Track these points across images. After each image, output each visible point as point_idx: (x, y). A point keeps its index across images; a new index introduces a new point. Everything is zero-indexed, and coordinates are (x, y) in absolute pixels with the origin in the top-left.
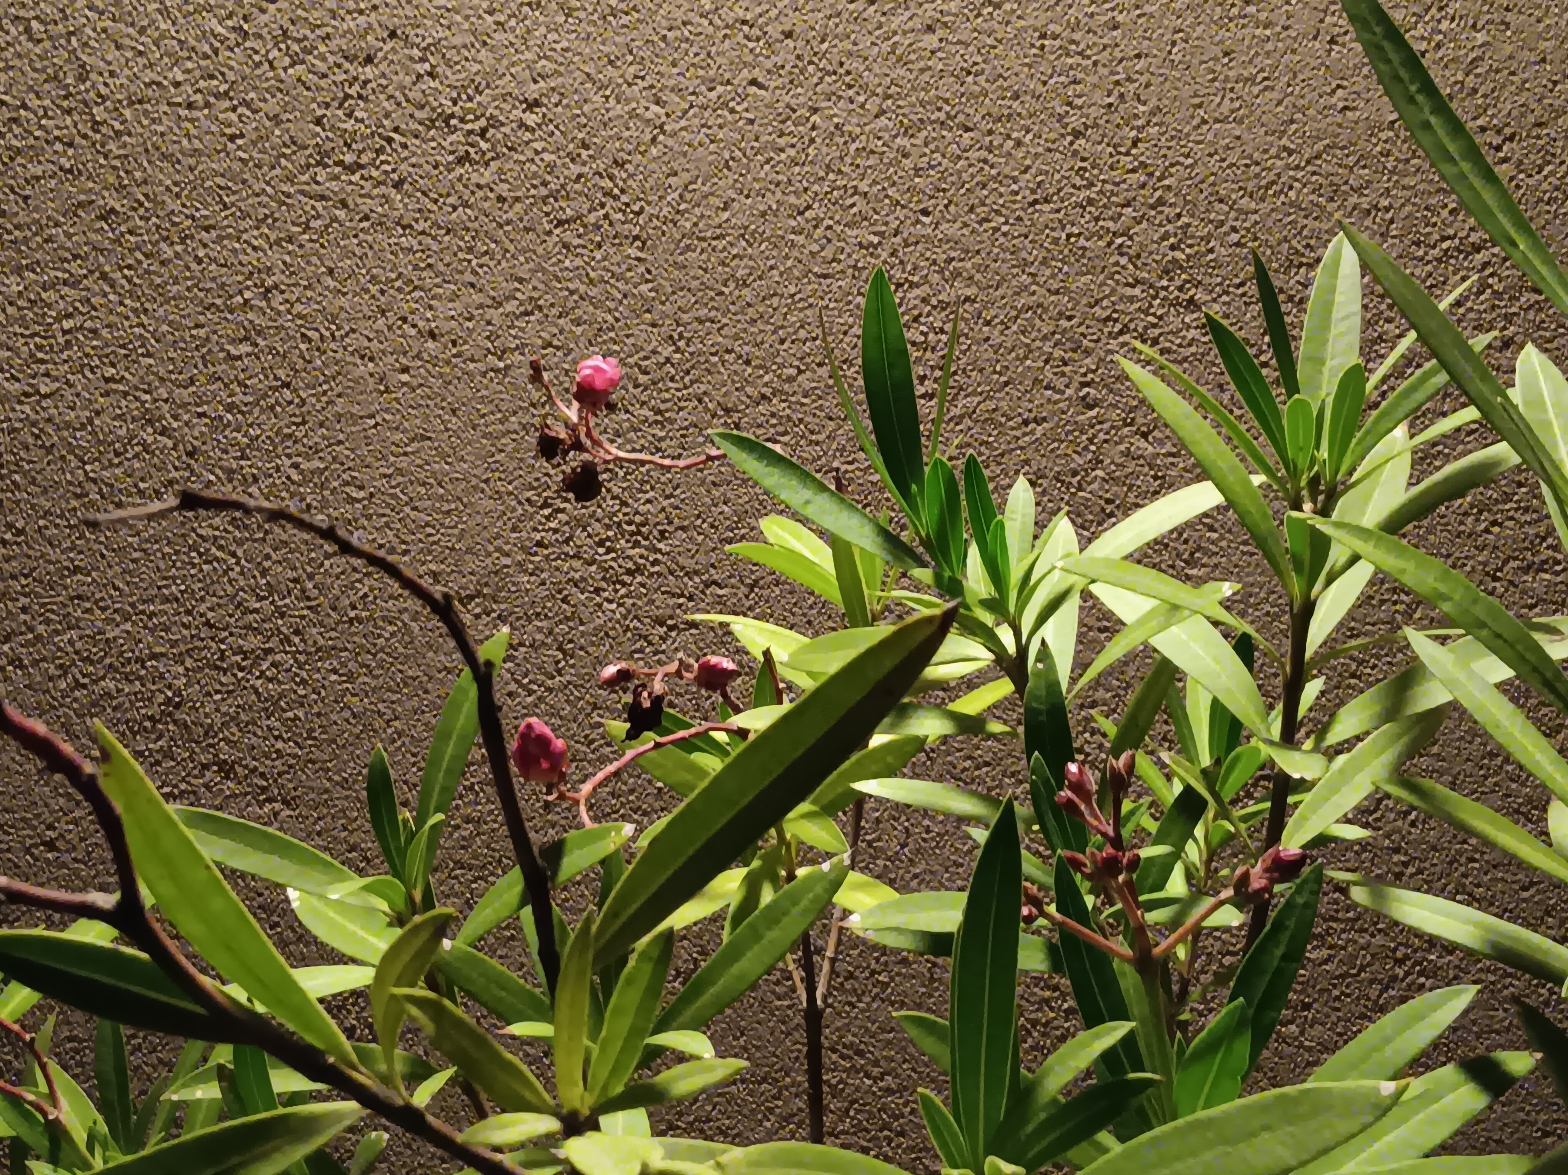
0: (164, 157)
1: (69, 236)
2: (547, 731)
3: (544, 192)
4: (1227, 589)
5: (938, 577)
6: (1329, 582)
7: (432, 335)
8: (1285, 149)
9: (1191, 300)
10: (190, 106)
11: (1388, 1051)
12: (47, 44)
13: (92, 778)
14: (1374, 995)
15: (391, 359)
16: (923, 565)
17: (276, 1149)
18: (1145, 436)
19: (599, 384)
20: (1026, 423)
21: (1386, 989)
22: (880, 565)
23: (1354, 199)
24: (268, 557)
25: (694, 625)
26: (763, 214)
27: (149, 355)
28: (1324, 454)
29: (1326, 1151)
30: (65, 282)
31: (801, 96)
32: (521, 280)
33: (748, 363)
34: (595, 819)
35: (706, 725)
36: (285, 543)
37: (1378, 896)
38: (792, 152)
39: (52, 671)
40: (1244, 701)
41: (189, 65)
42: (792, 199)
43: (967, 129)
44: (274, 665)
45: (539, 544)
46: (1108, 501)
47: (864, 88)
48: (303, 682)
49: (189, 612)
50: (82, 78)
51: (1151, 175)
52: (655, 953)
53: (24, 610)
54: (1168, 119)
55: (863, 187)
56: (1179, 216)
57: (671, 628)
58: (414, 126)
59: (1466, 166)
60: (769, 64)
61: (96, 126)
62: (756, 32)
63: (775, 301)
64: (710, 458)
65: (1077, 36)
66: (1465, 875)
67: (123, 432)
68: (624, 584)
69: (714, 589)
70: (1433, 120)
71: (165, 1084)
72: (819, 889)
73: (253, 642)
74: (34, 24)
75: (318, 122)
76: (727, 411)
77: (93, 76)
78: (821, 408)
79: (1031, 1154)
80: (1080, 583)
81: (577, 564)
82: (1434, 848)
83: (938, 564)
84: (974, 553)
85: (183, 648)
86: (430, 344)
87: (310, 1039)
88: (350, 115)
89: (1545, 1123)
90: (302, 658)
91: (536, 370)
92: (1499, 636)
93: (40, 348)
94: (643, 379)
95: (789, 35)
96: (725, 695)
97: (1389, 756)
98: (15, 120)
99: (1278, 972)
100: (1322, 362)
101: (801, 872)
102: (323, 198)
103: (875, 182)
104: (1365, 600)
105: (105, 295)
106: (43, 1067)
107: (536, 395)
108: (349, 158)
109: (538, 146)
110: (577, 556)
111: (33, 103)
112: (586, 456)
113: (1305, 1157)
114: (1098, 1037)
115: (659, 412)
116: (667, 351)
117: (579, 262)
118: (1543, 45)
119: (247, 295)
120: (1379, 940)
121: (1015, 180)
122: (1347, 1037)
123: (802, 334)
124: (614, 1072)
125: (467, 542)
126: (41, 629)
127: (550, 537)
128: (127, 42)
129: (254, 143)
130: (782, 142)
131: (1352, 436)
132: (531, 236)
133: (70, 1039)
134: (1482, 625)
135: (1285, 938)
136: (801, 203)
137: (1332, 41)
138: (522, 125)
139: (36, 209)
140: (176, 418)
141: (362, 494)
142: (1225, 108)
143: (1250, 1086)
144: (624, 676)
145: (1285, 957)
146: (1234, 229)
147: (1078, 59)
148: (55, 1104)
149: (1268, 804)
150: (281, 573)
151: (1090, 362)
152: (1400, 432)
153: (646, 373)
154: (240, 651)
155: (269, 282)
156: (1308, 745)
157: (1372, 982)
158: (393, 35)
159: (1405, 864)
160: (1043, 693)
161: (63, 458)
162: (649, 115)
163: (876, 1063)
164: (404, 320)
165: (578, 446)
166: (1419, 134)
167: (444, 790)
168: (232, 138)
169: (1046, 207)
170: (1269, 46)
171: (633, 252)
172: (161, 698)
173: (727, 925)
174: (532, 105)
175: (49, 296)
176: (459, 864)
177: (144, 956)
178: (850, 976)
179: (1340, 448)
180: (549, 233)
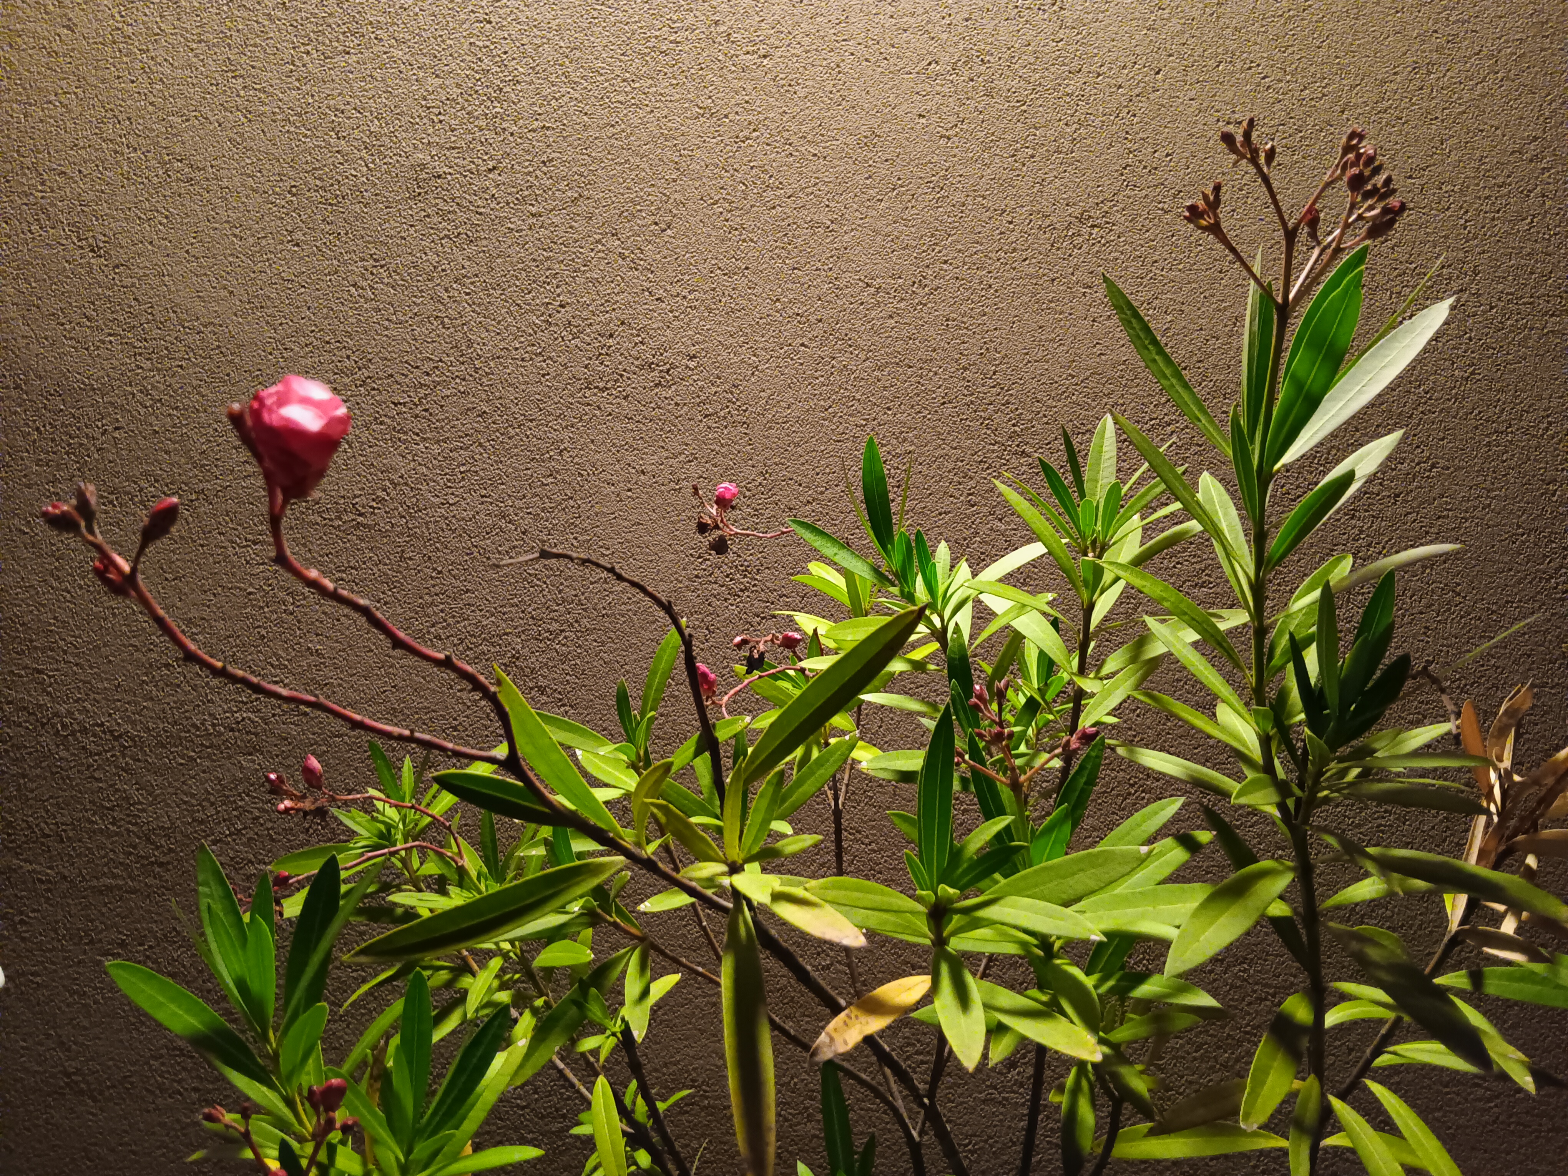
0: (510, 385)
1: (463, 425)
2: (707, 670)
3: (698, 400)
4: (1050, 596)
5: (902, 592)
6: (1102, 593)
7: (643, 472)
8: (1070, 375)
9: (1023, 452)
10: (523, 360)
11: (1138, 831)
12: (452, 330)
13: (495, 693)
14: (1119, 802)
15: (622, 485)
16: (894, 585)
17: (583, 881)
18: (1000, 520)
19: (728, 496)
20: (940, 514)
21: (1125, 799)
22: (869, 584)
23: (1105, 400)
24: (562, 584)
25: (774, 616)
26: (808, 410)
27: (503, 484)
28: (1099, 528)
29: (1112, 882)
30: (461, 448)
31: (826, 351)
32: (687, 445)
33: (800, 485)
34: (729, 713)
35: (784, 666)
36: (571, 577)
37: (1131, 752)
38: (822, 379)
39: (456, 641)
40: (1058, 653)
41: (522, 339)
42: (822, 403)
43: (910, 367)
44: (566, 638)
45: (697, 576)
46: (982, 553)
47: (857, 347)
48: (580, 646)
49: (523, 612)
50: (468, 347)
51: (1002, 389)
52: (775, 781)
53: (442, 611)
54: (1011, 360)
55: (858, 396)
56: (1017, 409)
57: (763, 618)
58: (633, 368)
59: (1174, 381)
60: (810, 336)
61: (476, 370)
62: (803, 319)
63: (814, 454)
64: (783, 533)
65: (965, 320)
66: (1165, 741)
67: (490, 522)
68: (739, 596)
69: (784, 598)
70: (1157, 358)
71: (517, 848)
72: (843, 749)
73: (554, 626)
74: (446, 320)
75: (586, 367)
76: (790, 509)
77: (475, 345)
78: (837, 507)
79: (961, 883)
80: (974, 593)
81: (715, 586)
82: (1149, 728)
83: (902, 586)
84: (919, 578)
85: (520, 629)
86: (642, 477)
87: (600, 825)
88: (602, 364)
89: (1208, 867)
90: (579, 634)
91: (696, 489)
92: (1193, 619)
93: (449, 481)
94: (748, 493)
95: (820, 321)
96: (794, 652)
97: (1132, 681)
98: (437, 368)
99: (1082, 791)
100: (1097, 481)
101: (832, 741)
102: (588, 404)
103: (863, 394)
104: (1119, 603)
105: (481, 454)
106: (455, 839)
107: (694, 502)
108: (601, 385)
109: (695, 377)
110: (715, 583)
111: (446, 359)
112: (720, 532)
113: (1102, 885)
114: (995, 824)
115: (756, 510)
116: (760, 479)
117: (716, 435)
118: (1200, 321)
119: (552, 453)
120: (1122, 774)
121: (934, 392)
122: (1114, 825)
123: (827, 470)
124: (755, 841)
125: (661, 575)
126: (450, 620)
127: (701, 573)
128: (491, 328)
129: (554, 378)
130: (817, 374)
131: (1114, 517)
132: (692, 422)
133: (465, 825)
134: (1185, 614)
135: (1086, 773)
136: (827, 405)
137: (1094, 321)
138: (687, 367)
139: (447, 412)
140: (516, 515)
141: (608, 552)
142: (1040, 354)
143: (1070, 848)
144: (745, 642)
145: (1085, 783)
146: (1045, 416)
147: (965, 331)
148: (461, 858)
149: (1071, 705)
150: (570, 592)
151: (972, 483)
152: (1137, 517)
153: (749, 490)
154: (549, 631)
155: (562, 447)
156: (1092, 675)
157: (1118, 795)
158: (623, 323)
159: (1135, 736)
160: (956, 650)
161: (461, 535)
162: (751, 361)
163: (867, 837)
164: (629, 465)
165: (717, 527)
166: (1150, 364)
167: (654, 700)
168: (543, 376)
169: (950, 405)
170: (1062, 323)
171: (743, 430)
172: (509, 655)
173: (795, 768)
174: (692, 358)
175: (454, 454)
176: (658, 737)
177: (520, 784)
178: (854, 793)
179: (1107, 524)
180: (701, 421)
